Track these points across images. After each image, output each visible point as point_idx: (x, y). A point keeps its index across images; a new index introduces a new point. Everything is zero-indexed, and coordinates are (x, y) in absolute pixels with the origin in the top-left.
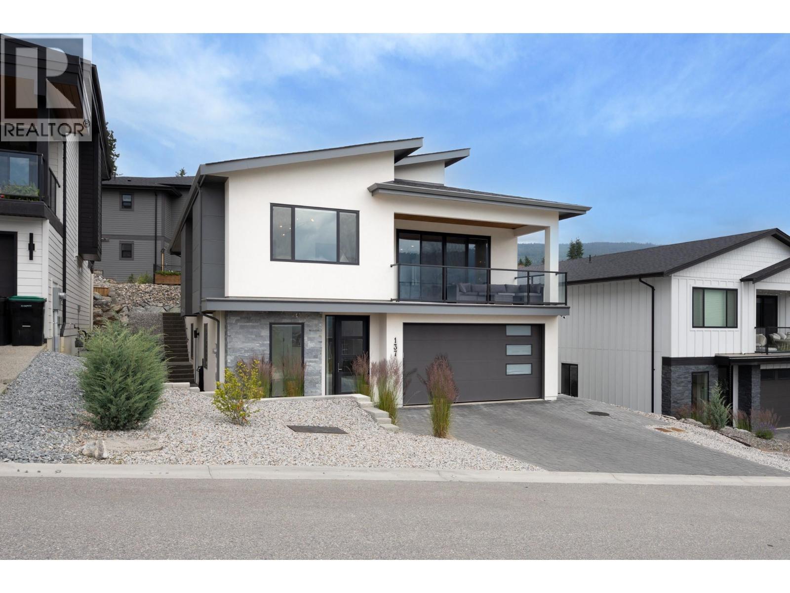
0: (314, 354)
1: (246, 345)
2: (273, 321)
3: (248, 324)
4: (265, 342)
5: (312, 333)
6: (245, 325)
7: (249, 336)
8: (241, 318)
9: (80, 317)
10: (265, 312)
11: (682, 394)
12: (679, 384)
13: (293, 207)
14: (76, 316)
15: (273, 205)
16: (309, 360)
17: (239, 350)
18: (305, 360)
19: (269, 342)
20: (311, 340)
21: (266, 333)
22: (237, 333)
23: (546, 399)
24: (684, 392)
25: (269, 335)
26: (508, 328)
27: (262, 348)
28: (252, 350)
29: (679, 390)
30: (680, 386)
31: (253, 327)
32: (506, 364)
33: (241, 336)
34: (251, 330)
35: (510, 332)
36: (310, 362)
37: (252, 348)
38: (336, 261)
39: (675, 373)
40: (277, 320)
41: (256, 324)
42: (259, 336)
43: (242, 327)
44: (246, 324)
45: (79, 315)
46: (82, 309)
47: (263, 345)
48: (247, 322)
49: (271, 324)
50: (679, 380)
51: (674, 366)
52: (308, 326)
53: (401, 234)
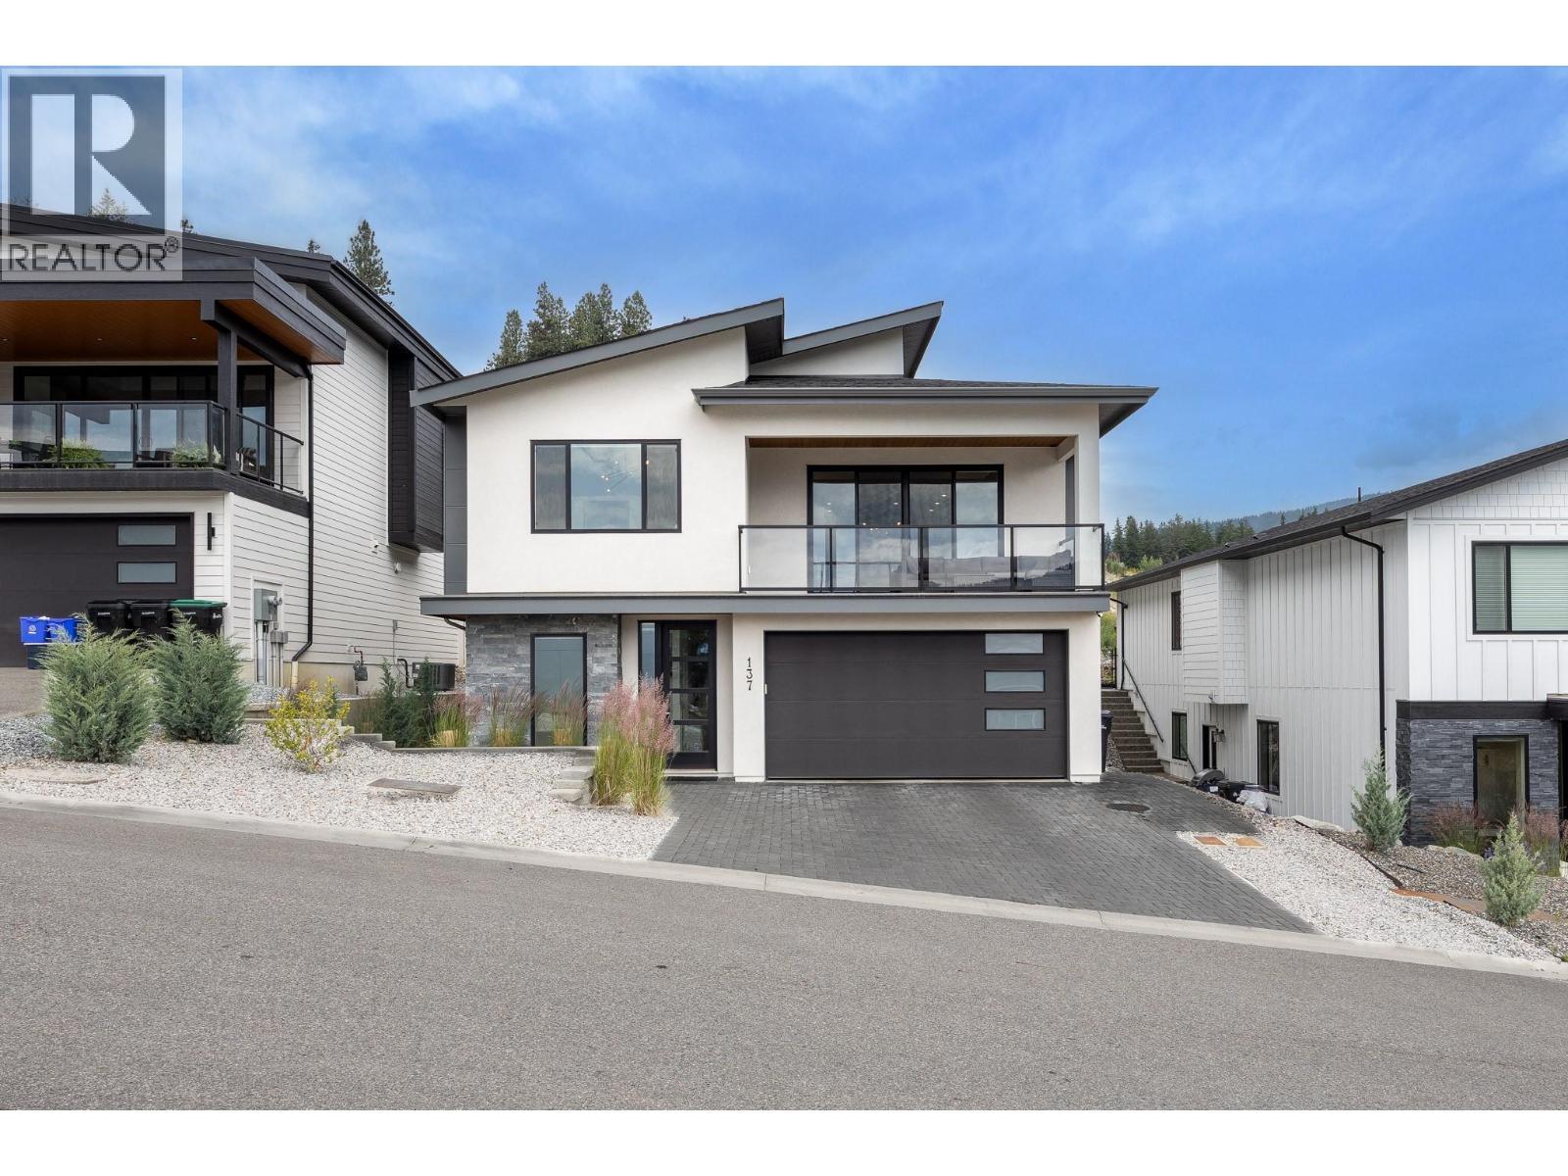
0: (603, 685)
1: (493, 669)
2: (535, 631)
3: (496, 636)
4: (524, 665)
5: (599, 650)
6: (491, 639)
7: (499, 655)
8: (487, 627)
9: (398, 638)
10: (522, 615)
11: (1447, 783)
12: (1434, 761)
13: (568, 443)
14: (391, 638)
15: (534, 443)
16: (595, 694)
17: (483, 677)
18: (590, 694)
19: (529, 666)
20: (599, 661)
21: (523, 650)
22: (479, 650)
23: (1073, 779)
24: (1450, 780)
25: (529, 653)
26: (988, 637)
27: (519, 675)
28: (503, 678)
29: (1433, 775)
30: (1436, 766)
31: (505, 641)
32: (986, 709)
33: (486, 656)
34: (501, 646)
35: (993, 646)
36: (598, 698)
37: (504, 675)
38: (640, 528)
39: (1422, 735)
40: (543, 629)
41: (507, 636)
42: (513, 655)
43: (487, 641)
44: (493, 636)
45: (394, 634)
46: (399, 624)
47: (519, 670)
48: (496, 633)
49: (533, 637)
50: (1434, 752)
51: (1418, 721)
52: (594, 638)
53: (816, 475)
